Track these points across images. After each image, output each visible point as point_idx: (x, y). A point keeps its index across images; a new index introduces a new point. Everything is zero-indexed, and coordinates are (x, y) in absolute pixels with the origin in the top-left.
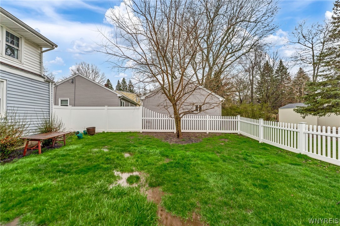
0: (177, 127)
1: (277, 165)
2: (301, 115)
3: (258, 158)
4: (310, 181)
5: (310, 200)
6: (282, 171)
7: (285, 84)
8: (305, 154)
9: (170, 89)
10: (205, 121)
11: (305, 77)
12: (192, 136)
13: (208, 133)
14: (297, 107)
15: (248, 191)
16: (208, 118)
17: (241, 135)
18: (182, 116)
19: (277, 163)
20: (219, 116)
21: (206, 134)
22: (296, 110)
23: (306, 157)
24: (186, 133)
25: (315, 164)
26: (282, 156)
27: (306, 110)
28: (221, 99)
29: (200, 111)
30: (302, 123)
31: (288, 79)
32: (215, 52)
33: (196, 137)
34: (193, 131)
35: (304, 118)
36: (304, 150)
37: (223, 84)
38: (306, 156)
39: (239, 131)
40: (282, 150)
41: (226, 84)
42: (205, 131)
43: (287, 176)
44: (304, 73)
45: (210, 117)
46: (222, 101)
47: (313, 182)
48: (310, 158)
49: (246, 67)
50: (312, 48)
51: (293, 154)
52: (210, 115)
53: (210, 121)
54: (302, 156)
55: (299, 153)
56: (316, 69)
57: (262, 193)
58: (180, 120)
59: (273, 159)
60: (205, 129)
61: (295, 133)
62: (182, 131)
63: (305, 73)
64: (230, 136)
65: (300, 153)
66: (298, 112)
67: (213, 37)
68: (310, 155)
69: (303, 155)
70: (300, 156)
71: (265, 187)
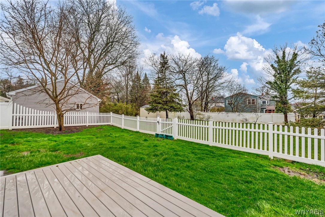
0: (60, 121)
9: (53, 90)
10: (85, 117)
12: (73, 129)
13: (87, 126)
16: (88, 114)
17: (112, 126)
18: (65, 113)
20: (97, 113)
21: (86, 127)
24: (67, 127)
28: (99, 100)
29: (81, 108)
32: (96, 57)
33: (77, 129)
34: (74, 125)
35: (148, 114)
36: (138, 129)
37: (104, 84)
39: (111, 123)
41: (107, 84)
42: (85, 124)
45: (89, 114)
46: (100, 102)
49: (123, 73)
52: (90, 112)
53: (89, 117)
58: (63, 116)
60: (85, 122)
62: (64, 125)
64: (105, 127)
67: (94, 43)
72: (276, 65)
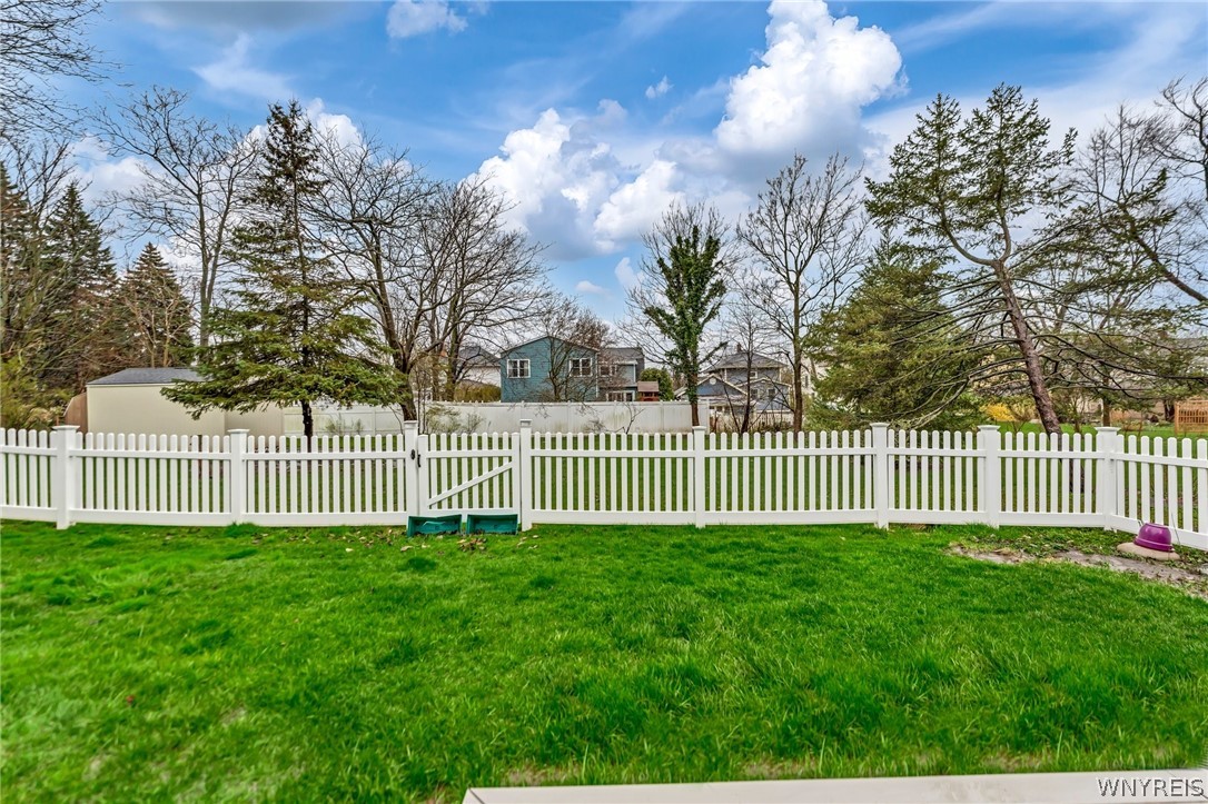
1: (196, 574)
2: (185, 410)
3: (115, 577)
4: (305, 577)
5: (333, 610)
6: (229, 582)
7: (92, 287)
8: (246, 521)
11: (165, 279)
14: (177, 381)
15: (186, 674)
19: (192, 569)
22: (171, 390)
23: (252, 530)
25: (282, 538)
26: (189, 546)
27: (202, 391)
30: (238, 433)
31: (103, 273)
35: (196, 416)
36: (243, 512)
38: (250, 525)
40: (173, 531)
43: (249, 588)
44: (161, 265)
47: (310, 576)
48: (263, 529)
50: (199, 196)
51: (214, 532)
54: (242, 530)
55: (230, 523)
56: (210, 265)
57: (229, 656)
59: (172, 562)
61: (216, 466)
63: (163, 268)
65: (234, 524)
66: (175, 400)
68: (264, 519)
69: (243, 525)
70: (235, 531)
71: (226, 638)
72: (669, 263)
